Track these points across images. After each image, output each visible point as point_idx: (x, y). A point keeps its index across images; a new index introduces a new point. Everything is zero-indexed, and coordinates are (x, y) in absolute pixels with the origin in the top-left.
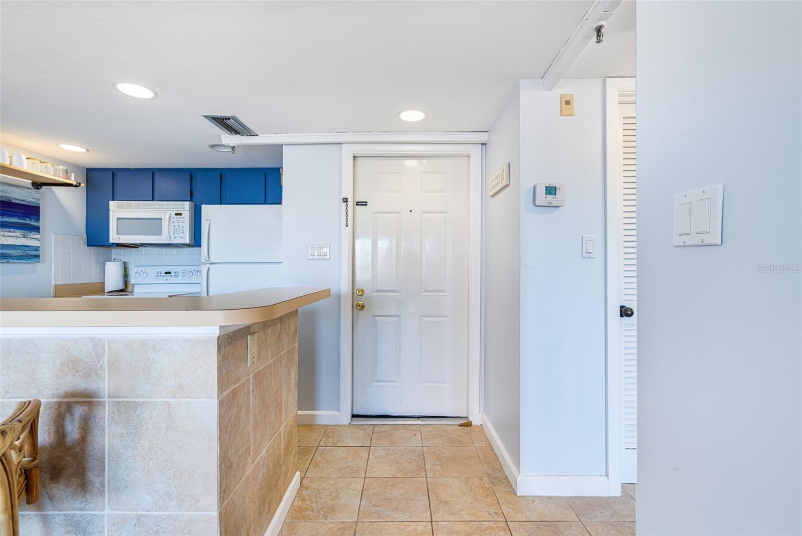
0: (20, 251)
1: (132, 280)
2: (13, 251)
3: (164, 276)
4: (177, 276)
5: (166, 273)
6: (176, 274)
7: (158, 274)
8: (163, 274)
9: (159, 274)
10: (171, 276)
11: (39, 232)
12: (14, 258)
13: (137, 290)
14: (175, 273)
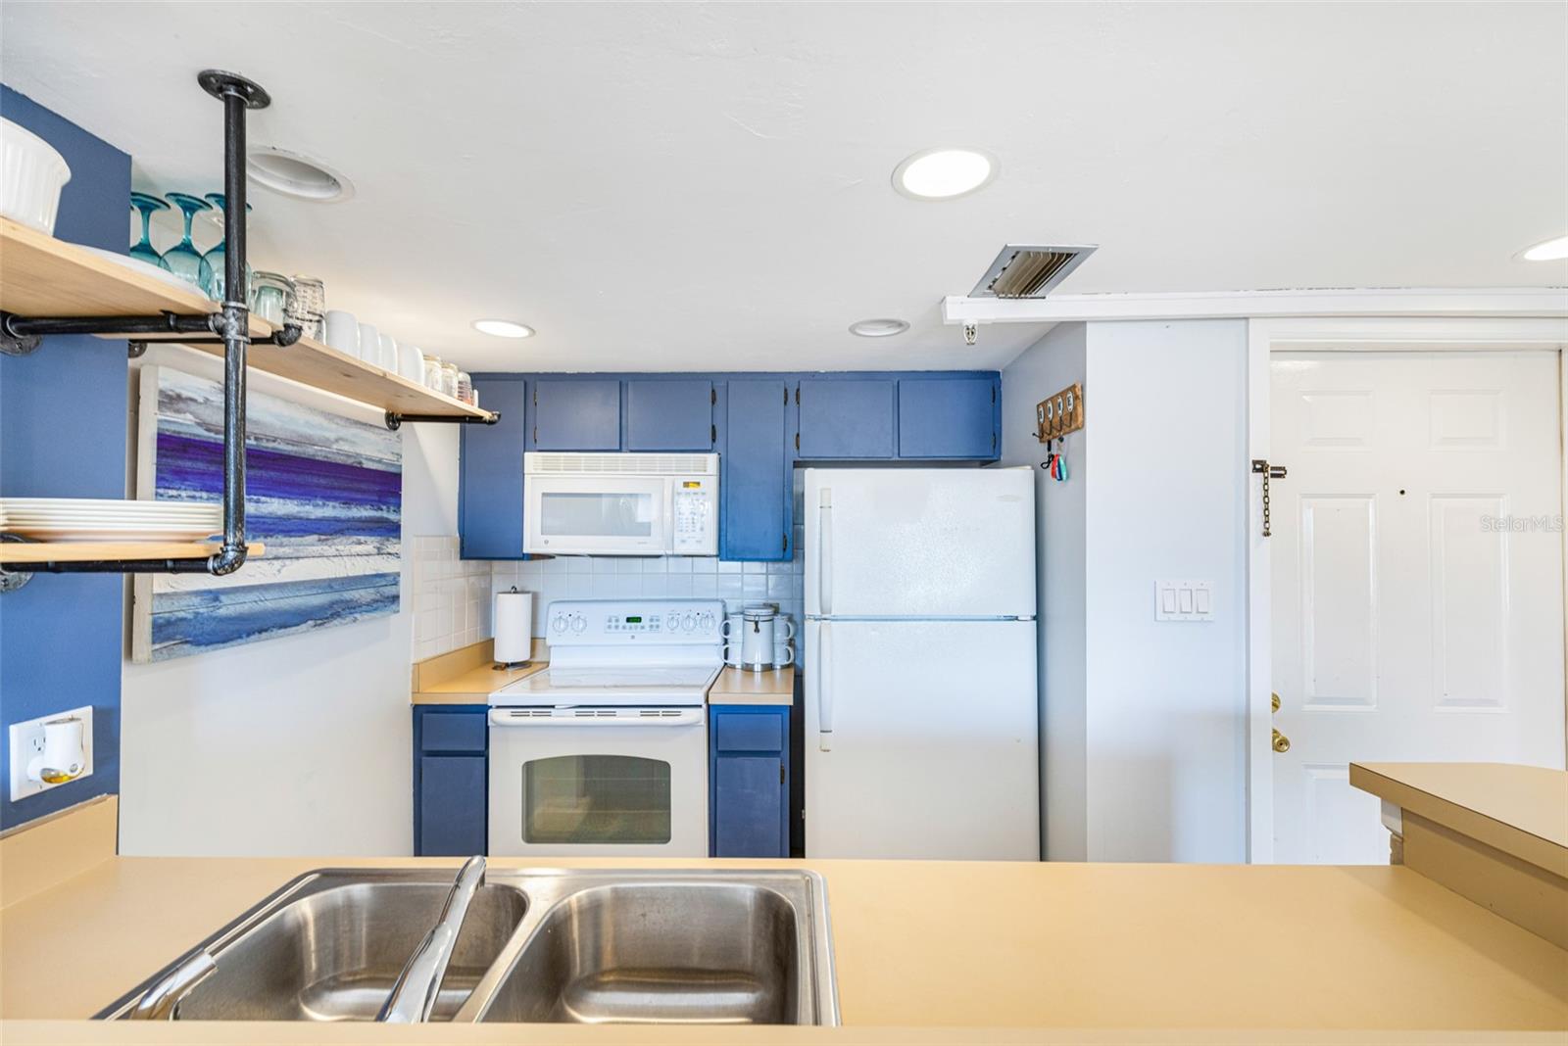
0: (372, 590)
1: (551, 636)
2: (362, 592)
3: (624, 627)
4: (658, 626)
5: (629, 620)
6: (655, 623)
7: (611, 623)
8: (623, 621)
9: (613, 624)
10: (643, 627)
11: (400, 538)
12: (364, 608)
13: (555, 661)
14: (651, 620)
